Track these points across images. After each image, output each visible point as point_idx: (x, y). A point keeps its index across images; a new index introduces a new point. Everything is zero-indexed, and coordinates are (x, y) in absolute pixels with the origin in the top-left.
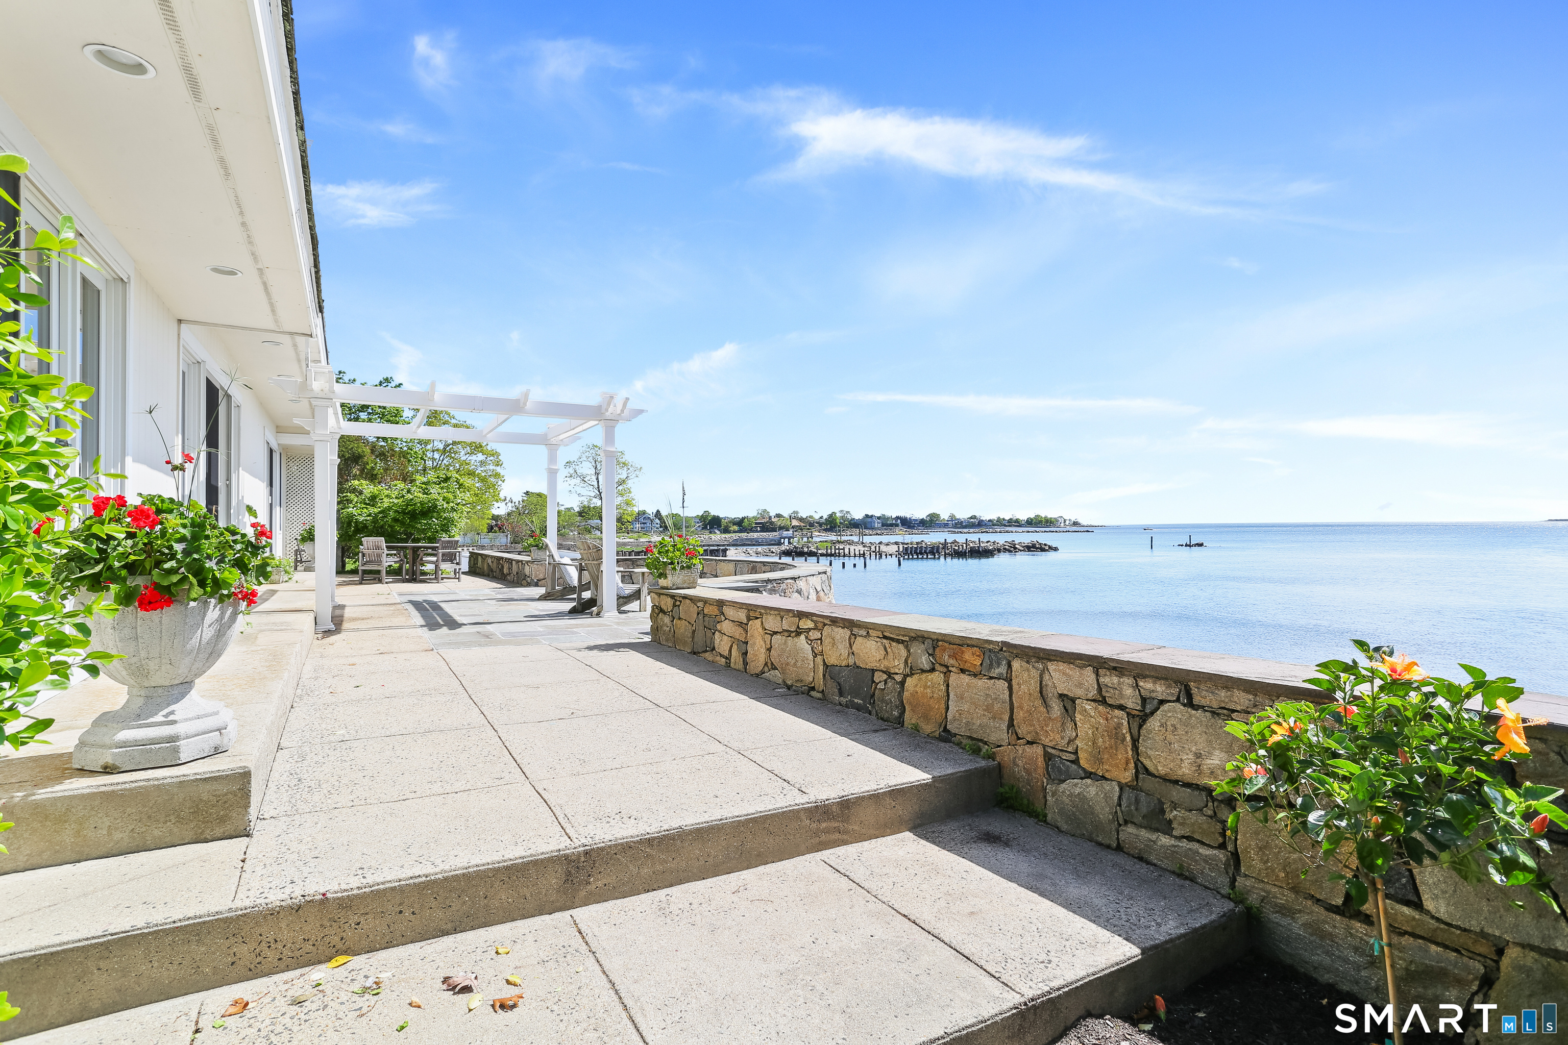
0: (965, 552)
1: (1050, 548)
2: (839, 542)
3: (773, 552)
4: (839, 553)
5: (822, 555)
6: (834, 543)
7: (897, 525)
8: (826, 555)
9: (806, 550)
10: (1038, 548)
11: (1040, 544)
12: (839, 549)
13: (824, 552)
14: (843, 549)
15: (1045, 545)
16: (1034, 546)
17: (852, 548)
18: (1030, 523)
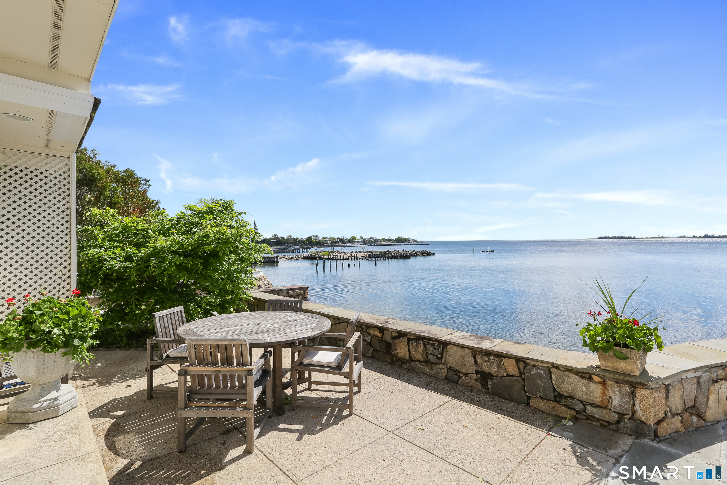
0: (398, 256)
1: (432, 254)
2: (332, 252)
3: (299, 258)
4: (335, 258)
5: (326, 259)
6: (330, 252)
7: (338, 242)
8: (328, 259)
9: (317, 256)
10: (426, 254)
11: (427, 252)
12: (335, 256)
13: (327, 257)
14: (338, 256)
15: (429, 252)
16: (424, 253)
17: (339, 255)
18: (397, 240)
